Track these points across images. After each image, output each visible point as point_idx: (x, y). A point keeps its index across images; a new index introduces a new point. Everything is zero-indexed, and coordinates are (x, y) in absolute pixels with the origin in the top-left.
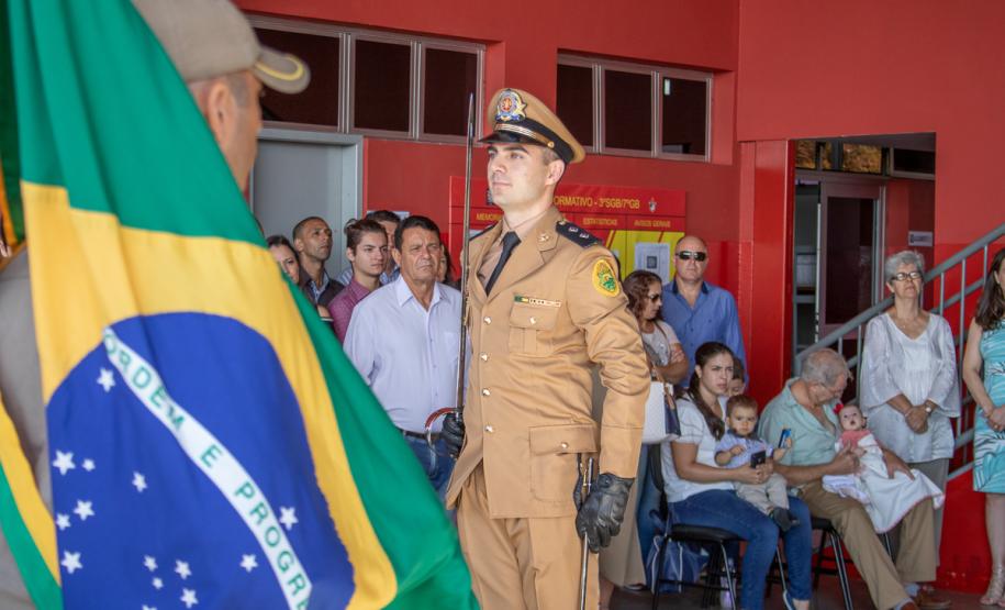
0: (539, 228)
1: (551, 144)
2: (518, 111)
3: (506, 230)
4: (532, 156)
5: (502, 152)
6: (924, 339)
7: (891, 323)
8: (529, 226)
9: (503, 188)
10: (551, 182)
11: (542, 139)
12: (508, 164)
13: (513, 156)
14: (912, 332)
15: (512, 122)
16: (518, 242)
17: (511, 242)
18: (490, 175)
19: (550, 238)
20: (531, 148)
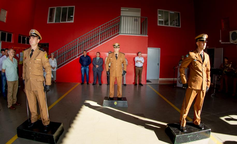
0: (37, 49)
1: (38, 37)
2: (34, 32)
3: (32, 49)
4: (36, 38)
5: (32, 38)
6: (54, 60)
7: (51, 59)
8: (35, 49)
9: (32, 43)
10: (38, 42)
11: (37, 36)
12: (33, 40)
13: (33, 38)
14: (53, 60)
15: (33, 34)
16: (34, 51)
17: (33, 50)
18: (30, 41)
19: (38, 50)
20: (36, 37)
